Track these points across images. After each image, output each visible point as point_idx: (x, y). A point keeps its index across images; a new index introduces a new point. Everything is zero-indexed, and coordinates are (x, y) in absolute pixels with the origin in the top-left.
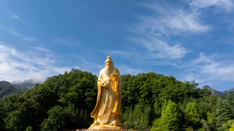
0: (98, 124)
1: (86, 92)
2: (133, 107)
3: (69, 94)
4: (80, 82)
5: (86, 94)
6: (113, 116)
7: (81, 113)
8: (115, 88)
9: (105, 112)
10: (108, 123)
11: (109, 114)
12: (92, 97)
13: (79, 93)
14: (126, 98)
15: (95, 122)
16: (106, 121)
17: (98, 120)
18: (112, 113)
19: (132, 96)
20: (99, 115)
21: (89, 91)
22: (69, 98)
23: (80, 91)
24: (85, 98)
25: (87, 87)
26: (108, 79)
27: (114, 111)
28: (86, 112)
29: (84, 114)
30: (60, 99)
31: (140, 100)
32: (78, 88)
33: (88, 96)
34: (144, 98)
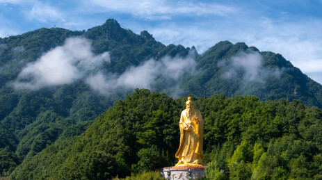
0: (182, 163)
1: (163, 129)
2: (221, 146)
3: (147, 133)
4: (154, 116)
5: (165, 131)
6: (195, 156)
7: (163, 154)
8: (196, 130)
9: (188, 153)
10: (191, 162)
11: (192, 154)
12: (172, 135)
13: (156, 130)
14: (212, 135)
15: (180, 161)
16: (189, 160)
17: (182, 160)
18: (194, 153)
19: (219, 133)
20: (183, 155)
21: (167, 128)
22: (147, 138)
23: (157, 128)
24: (163, 136)
25: (164, 122)
26: (190, 122)
27: (196, 151)
28: (167, 152)
29: (165, 155)
30: (138, 139)
31: (228, 138)
32: (153, 124)
33: (167, 134)
34: (234, 135)
